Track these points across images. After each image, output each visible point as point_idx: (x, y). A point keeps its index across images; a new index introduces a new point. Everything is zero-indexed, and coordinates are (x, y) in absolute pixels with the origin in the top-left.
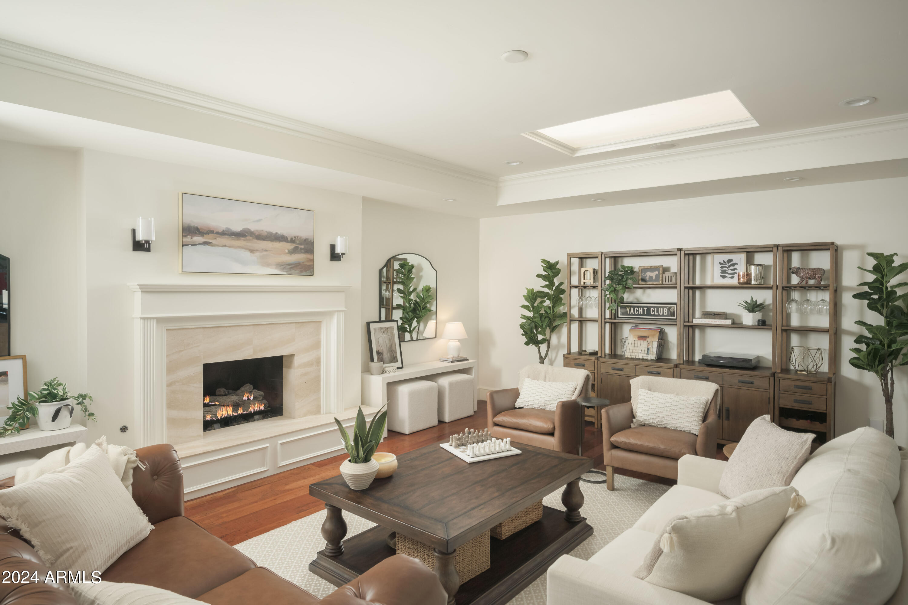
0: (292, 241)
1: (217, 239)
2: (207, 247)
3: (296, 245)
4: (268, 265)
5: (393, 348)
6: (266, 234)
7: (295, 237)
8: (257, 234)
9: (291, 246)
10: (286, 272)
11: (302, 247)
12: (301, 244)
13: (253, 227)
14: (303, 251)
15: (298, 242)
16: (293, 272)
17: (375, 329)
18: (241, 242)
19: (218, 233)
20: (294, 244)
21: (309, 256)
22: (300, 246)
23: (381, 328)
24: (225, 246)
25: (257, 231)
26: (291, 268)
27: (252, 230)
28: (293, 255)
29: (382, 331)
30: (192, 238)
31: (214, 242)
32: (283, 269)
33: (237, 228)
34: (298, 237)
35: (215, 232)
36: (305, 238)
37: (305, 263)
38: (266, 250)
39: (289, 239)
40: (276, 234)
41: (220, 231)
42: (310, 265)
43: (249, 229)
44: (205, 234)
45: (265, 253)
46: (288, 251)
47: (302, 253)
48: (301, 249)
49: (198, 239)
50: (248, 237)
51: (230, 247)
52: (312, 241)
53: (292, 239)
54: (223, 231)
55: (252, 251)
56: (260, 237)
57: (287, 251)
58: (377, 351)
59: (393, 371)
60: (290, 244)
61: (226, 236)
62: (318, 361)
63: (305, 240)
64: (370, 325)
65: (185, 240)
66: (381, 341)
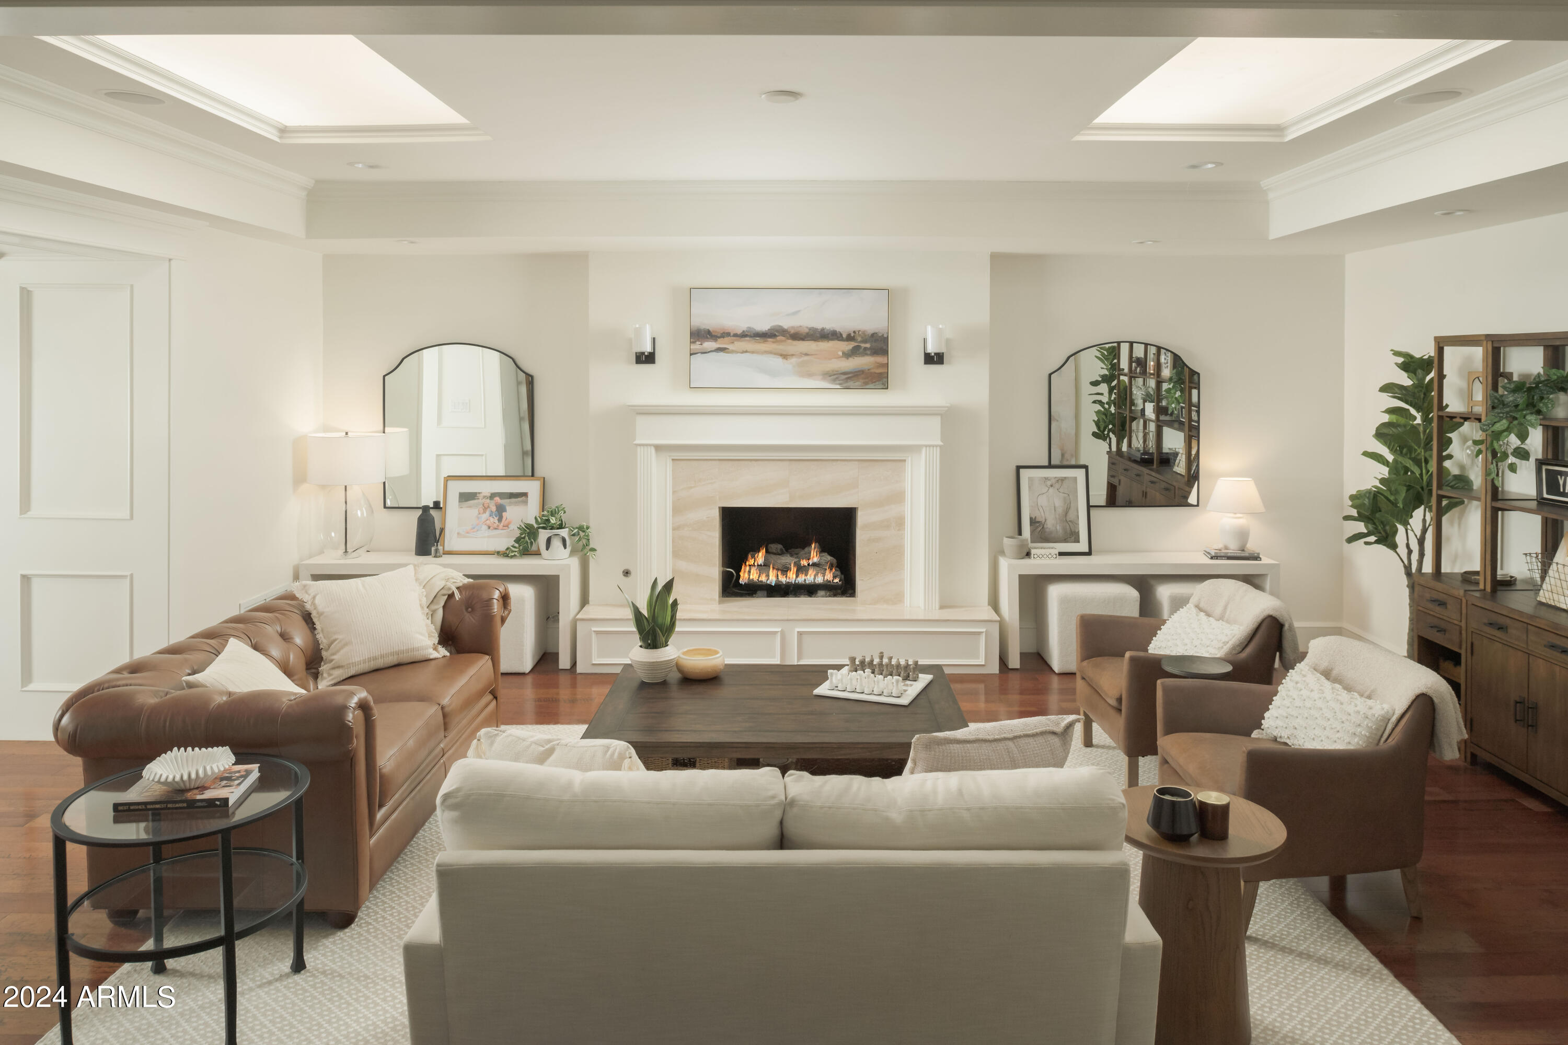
0: (850, 338)
1: (735, 343)
2: (721, 354)
3: (856, 344)
4: (810, 375)
5: (1071, 516)
6: (807, 330)
7: (854, 332)
8: (792, 332)
9: (848, 346)
10: (840, 384)
11: (868, 345)
12: (865, 341)
14: (868, 352)
15: (859, 339)
16: (851, 384)
17: (1031, 480)
18: (769, 345)
19: (736, 335)
20: (853, 343)
21: (880, 359)
22: (863, 345)
23: (1047, 479)
24: (746, 352)
25: (793, 327)
26: (848, 378)
27: (786, 327)
28: (851, 359)
29: (1049, 483)
30: (701, 344)
31: (730, 347)
32: (834, 381)
33: (764, 327)
34: (859, 331)
35: (732, 334)
36: (872, 332)
37: (872, 371)
38: (806, 354)
39: (844, 336)
40: (823, 329)
41: (739, 332)
42: (881, 374)
43: (780, 326)
44: (719, 338)
45: (806, 358)
46: (843, 353)
47: (867, 354)
48: (865, 349)
49: (709, 345)
50: (779, 338)
51: (753, 352)
52: (885, 336)
53: (849, 335)
54: (744, 331)
55: (785, 356)
56: (797, 336)
57: (840, 353)
58: (1031, 519)
59: (1050, 556)
60: (846, 343)
61: (747, 339)
62: (900, 523)
63: (873, 335)
64: (1022, 471)
65: (694, 347)
66: (1043, 501)
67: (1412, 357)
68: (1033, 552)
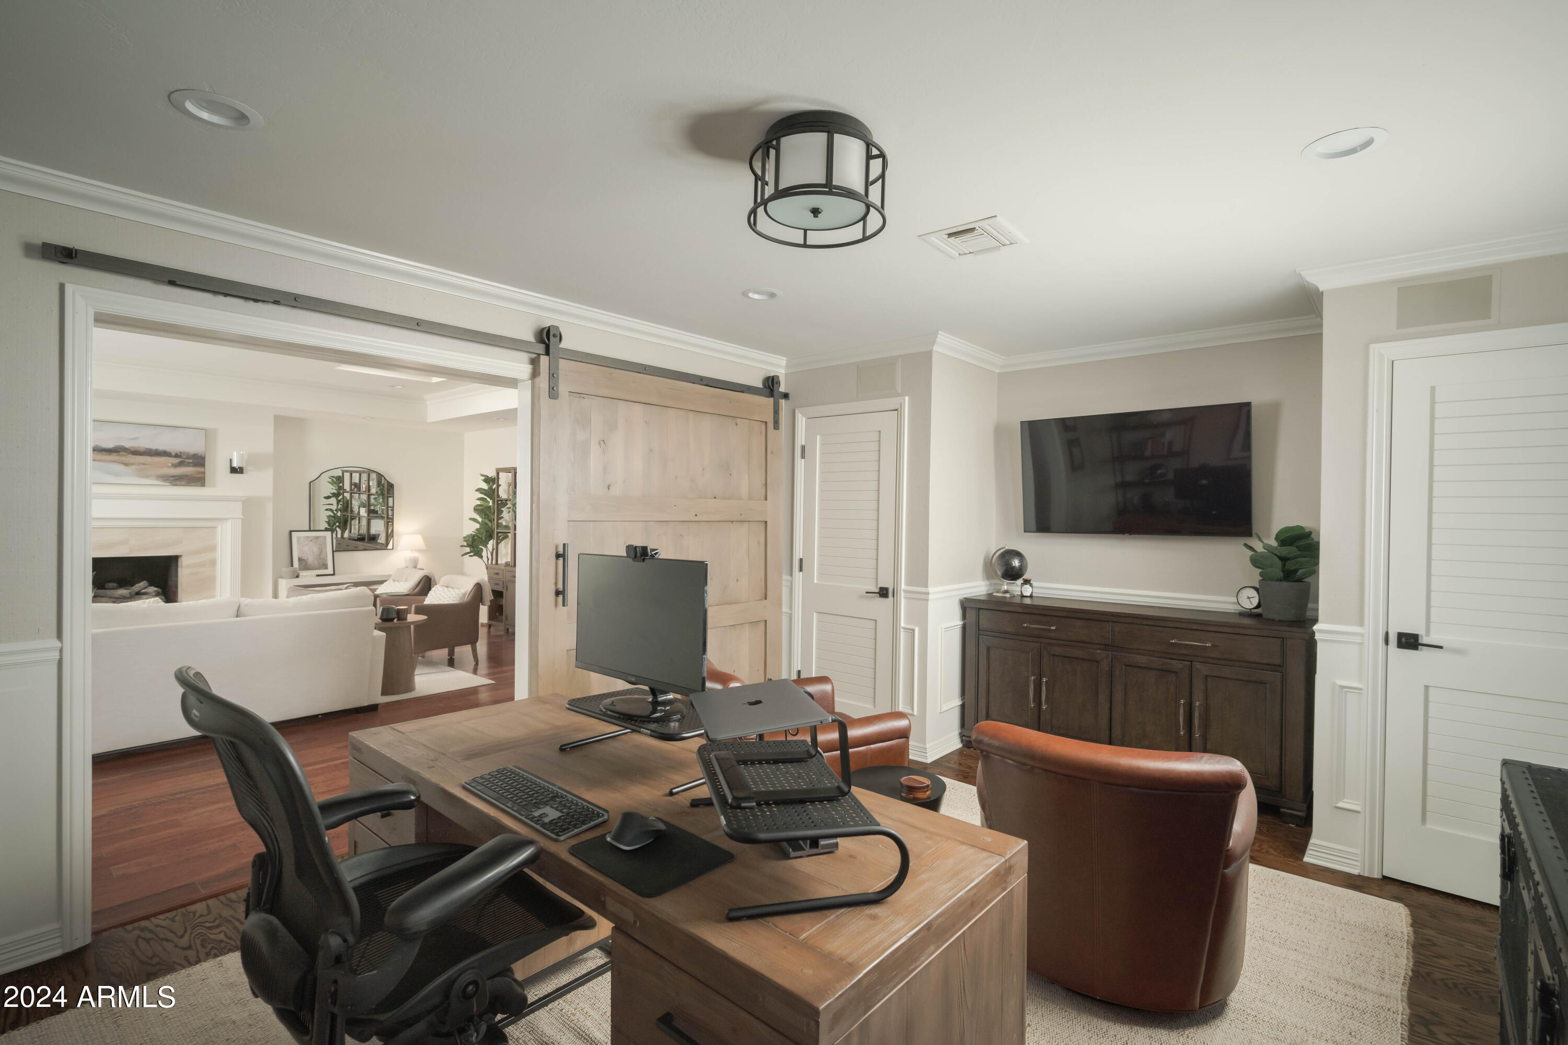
0: (177, 456)
3: (182, 460)
4: (147, 477)
5: (323, 556)
6: (144, 450)
7: (181, 453)
8: (133, 450)
9: (177, 460)
10: (169, 483)
11: (191, 461)
12: (188, 458)
13: (127, 445)
14: (191, 465)
15: (184, 457)
16: (178, 483)
17: (298, 538)
18: (114, 457)
20: (179, 459)
21: (199, 469)
22: (187, 461)
23: (308, 537)
25: (133, 447)
26: (176, 479)
27: (127, 447)
28: (178, 468)
29: (310, 539)
32: (165, 481)
33: (110, 445)
34: (184, 452)
36: (194, 453)
37: (195, 476)
38: (143, 464)
39: (173, 455)
40: (157, 450)
42: (200, 478)
43: (123, 446)
45: (144, 466)
46: (173, 464)
47: (190, 466)
48: (189, 463)
50: (121, 453)
52: (203, 456)
53: (176, 454)
55: (126, 464)
56: (136, 452)
57: (170, 465)
58: (299, 558)
59: (311, 576)
60: (174, 459)
62: (213, 563)
63: (194, 455)
64: (293, 533)
66: (306, 549)
67: (488, 477)
68: (301, 574)
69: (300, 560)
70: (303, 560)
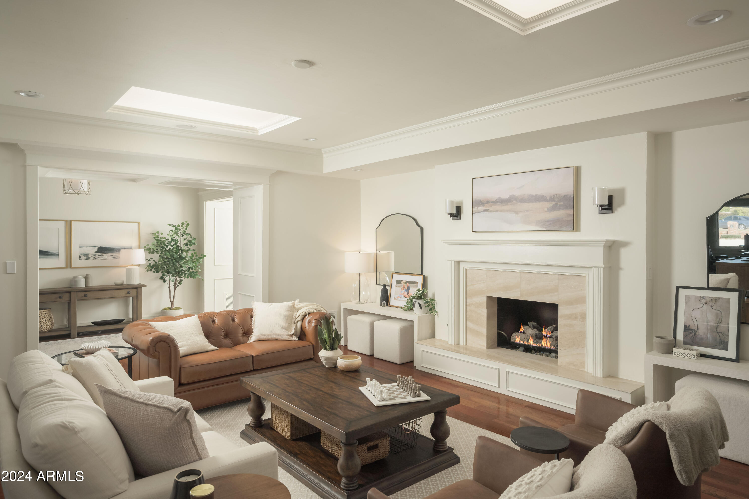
1: (493, 206)
2: (486, 213)
3: (555, 203)
4: (529, 223)
6: (528, 197)
7: (554, 196)
8: (520, 198)
9: (550, 205)
10: (546, 228)
11: (561, 203)
12: (560, 201)
13: (517, 193)
14: (563, 207)
15: (556, 200)
16: (551, 227)
17: (688, 298)
19: (493, 202)
20: (553, 202)
21: (570, 211)
22: (558, 203)
24: (498, 211)
25: (520, 195)
26: (550, 224)
28: (552, 212)
30: (477, 208)
31: (490, 209)
32: (542, 226)
33: (505, 196)
35: (491, 202)
37: (564, 219)
38: (527, 211)
39: (548, 198)
40: (536, 195)
41: (494, 200)
42: (569, 220)
43: (514, 195)
44: (486, 204)
45: (527, 213)
46: (548, 209)
47: (561, 209)
48: (560, 205)
49: (481, 208)
50: (513, 202)
51: (501, 211)
52: (572, 197)
53: (550, 198)
54: (496, 200)
55: (516, 212)
56: (522, 200)
57: (546, 209)
58: (685, 327)
60: (549, 202)
61: (498, 204)
62: (583, 317)
63: (565, 196)
64: (680, 290)
65: (475, 209)
66: (697, 314)
69: (686, 328)
70: (691, 330)
